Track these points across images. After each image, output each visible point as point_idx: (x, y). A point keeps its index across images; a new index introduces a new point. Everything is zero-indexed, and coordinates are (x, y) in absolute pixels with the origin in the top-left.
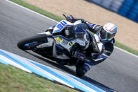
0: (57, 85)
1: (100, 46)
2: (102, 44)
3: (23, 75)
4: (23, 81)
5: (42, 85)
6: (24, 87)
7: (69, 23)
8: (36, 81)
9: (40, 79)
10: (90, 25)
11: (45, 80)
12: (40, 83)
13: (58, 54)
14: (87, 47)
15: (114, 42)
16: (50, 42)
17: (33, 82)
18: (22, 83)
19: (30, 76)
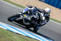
0: (18, 35)
1: (44, 18)
2: (44, 17)
3: (3, 31)
4: (3, 33)
5: (12, 35)
6: (4, 36)
7: (29, 9)
8: (9, 33)
9: (11, 32)
10: (39, 9)
11: (13, 33)
12: (11, 34)
13: (26, 22)
14: (38, 18)
15: (49, 16)
16: (22, 17)
17: (8, 34)
18: (3, 34)
19: (6, 31)
